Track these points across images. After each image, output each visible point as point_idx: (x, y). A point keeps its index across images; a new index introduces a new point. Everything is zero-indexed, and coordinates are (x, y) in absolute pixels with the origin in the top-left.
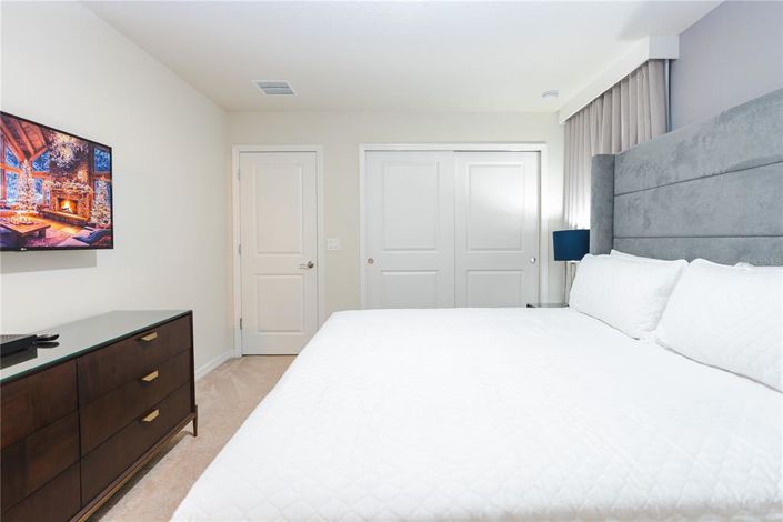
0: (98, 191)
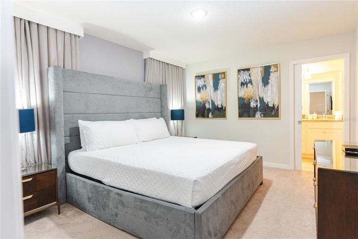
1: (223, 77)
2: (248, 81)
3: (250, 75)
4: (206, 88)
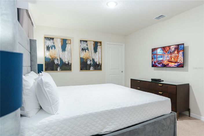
1: (69, 42)
2: (86, 48)
3: (87, 45)
4: (55, 48)
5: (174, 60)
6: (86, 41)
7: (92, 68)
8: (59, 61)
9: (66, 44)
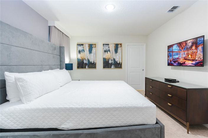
0: (198, 50)
1: (94, 46)
2: (108, 50)
3: (109, 47)
4: (84, 51)
5: (192, 58)
6: (108, 45)
7: (113, 66)
8: (87, 61)
9: (92, 48)
